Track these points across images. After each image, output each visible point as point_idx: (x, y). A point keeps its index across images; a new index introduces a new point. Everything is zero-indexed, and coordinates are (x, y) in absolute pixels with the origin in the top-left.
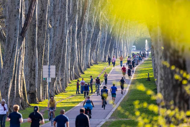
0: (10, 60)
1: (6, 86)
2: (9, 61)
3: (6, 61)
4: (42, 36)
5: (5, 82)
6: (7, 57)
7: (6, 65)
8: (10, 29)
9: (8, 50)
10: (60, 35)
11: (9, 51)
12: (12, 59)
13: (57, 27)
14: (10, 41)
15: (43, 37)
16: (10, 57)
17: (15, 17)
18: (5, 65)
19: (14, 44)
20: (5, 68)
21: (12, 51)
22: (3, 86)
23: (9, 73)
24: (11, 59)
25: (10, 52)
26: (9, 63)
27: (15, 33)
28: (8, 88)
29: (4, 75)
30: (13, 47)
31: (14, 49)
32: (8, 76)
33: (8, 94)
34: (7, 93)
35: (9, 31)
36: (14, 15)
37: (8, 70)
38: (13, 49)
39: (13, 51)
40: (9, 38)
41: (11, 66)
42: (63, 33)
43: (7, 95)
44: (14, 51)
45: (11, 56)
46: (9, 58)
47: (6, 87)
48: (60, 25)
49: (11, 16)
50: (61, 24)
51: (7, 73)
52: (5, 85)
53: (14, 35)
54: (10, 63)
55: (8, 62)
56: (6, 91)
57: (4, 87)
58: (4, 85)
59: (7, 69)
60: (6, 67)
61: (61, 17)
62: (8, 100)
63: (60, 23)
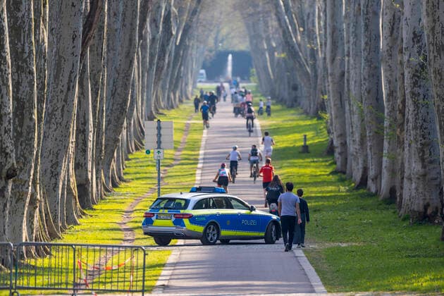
0: (62, 110)
1: (53, 170)
2: (60, 110)
3: (52, 111)
4: (96, 52)
5: (52, 161)
6: (55, 101)
7: (53, 120)
8: (61, 36)
9: (57, 85)
10: (125, 50)
11: (60, 87)
12: (66, 106)
13: (116, 30)
14: (62, 64)
15: (98, 54)
16: (64, 103)
17: (73, 8)
18: (50, 120)
19: (71, 72)
20: (50, 128)
21: (66, 87)
22: (45, 171)
23: (58, 139)
24: (64, 106)
25: (62, 91)
26: (60, 116)
27: (74, 47)
28: (57, 174)
29: (49, 144)
30: (70, 77)
31: (72, 84)
32: (58, 145)
33: (58, 187)
34: (56, 185)
35: (58, 42)
36: (71, 4)
37: (57, 131)
38: (69, 83)
39: (69, 89)
40: (60, 57)
41: (64, 122)
42: (130, 45)
43: (55, 191)
44: (71, 88)
45: (63, 98)
46: (60, 105)
47: (52, 172)
48: (124, 25)
49: (64, 6)
50: (127, 22)
51: (56, 139)
52: (52, 167)
53: (70, 51)
54: (62, 116)
55: (56, 113)
56: (53, 180)
57: (49, 171)
58: (49, 167)
59: (55, 130)
60: (52, 126)
61: (126, 6)
62: (58, 203)
63: (124, 20)
